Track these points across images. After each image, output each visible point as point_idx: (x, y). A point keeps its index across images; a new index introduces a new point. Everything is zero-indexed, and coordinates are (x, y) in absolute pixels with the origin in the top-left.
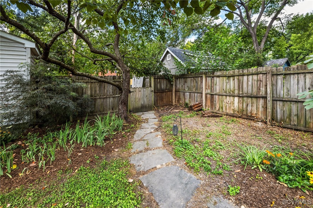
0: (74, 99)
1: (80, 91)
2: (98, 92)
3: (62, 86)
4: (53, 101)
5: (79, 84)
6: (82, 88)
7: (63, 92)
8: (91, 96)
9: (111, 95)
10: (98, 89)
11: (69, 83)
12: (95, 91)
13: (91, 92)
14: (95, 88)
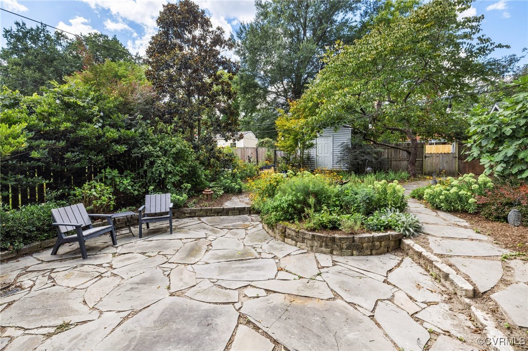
0: (376, 159)
1: (380, 155)
2: (393, 156)
3: (368, 150)
4: (364, 158)
5: (378, 149)
6: (381, 153)
7: (369, 153)
8: (388, 158)
9: (405, 159)
10: (393, 153)
11: (372, 148)
12: (391, 155)
13: (388, 156)
14: (391, 153)
